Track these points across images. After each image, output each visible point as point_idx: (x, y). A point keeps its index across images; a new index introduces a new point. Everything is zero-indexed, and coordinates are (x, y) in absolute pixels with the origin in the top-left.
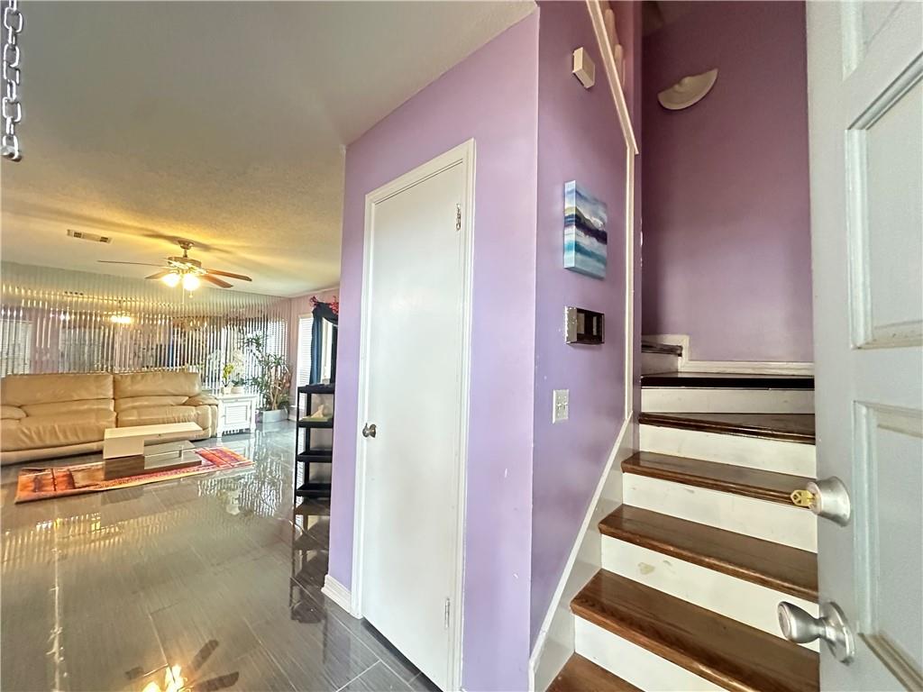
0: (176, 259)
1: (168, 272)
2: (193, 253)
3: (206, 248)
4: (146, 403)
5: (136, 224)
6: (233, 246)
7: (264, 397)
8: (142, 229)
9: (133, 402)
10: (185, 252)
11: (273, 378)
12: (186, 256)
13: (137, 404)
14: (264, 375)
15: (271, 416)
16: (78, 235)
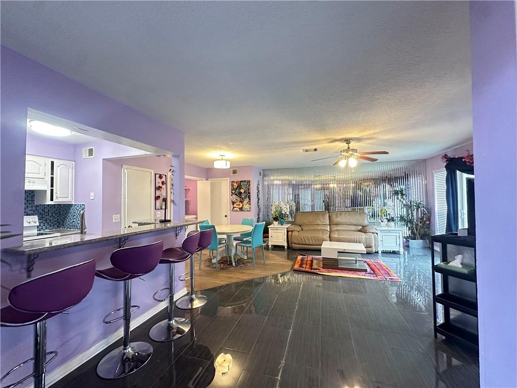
0: (344, 151)
1: (342, 159)
2: (353, 145)
3: (358, 140)
4: (343, 228)
5: (324, 138)
6: (374, 134)
7: (409, 230)
8: (327, 139)
9: (337, 227)
10: (348, 145)
11: (415, 217)
12: (349, 148)
13: (339, 228)
14: (408, 215)
15: (416, 244)
16: (307, 151)
